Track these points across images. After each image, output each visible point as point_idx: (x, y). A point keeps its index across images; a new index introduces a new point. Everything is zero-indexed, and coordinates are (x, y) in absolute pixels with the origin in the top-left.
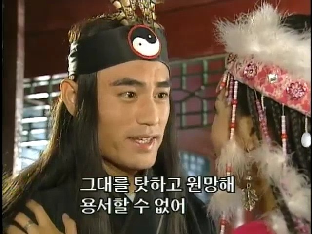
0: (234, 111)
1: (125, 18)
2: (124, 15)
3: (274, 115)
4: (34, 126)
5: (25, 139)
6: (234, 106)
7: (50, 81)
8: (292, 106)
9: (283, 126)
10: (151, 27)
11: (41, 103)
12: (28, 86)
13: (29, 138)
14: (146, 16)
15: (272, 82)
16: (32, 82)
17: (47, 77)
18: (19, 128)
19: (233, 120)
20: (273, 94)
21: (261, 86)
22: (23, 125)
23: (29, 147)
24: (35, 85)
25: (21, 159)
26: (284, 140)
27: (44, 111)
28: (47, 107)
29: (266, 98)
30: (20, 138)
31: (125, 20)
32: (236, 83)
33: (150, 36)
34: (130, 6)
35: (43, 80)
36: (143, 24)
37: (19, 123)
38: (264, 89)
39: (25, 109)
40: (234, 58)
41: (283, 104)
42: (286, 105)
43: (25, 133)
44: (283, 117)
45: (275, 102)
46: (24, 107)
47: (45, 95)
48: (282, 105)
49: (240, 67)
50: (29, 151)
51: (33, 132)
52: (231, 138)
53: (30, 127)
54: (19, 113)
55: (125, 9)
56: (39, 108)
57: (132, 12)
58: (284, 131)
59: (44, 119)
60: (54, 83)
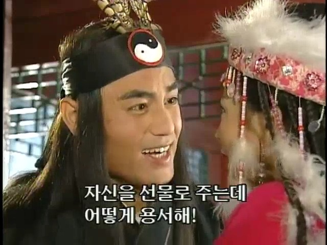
0: (244, 107)
1: (120, 25)
2: (119, 22)
3: (290, 108)
4: (23, 117)
5: (14, 131)
6: (244, 103)
7: (39, 70)
8: (309, 97)
9: (300, 118)
10: (149, 30)
11: (30, 93)
12: (16, 75)
13: (17, 130)
14: (141, 19)
15: (287, 74)
16: (20, 71)
17: (37, 66)
18: (6, 119)
19: (243, 117)
20: (289, 87)
21: (275, 79)
22: (12, 116)
23: (17, 140)
24: (23, 74)
25: (9, 152)
26: (301, 133)
27: (33, 101)
28: (37, 98)
29: (280, 91)
30: (7, 130)
31: (120, 28)
32: (245, 78)
33: (150, 41)
34: (123, 11)
35: (32, 69)
36: (140, 29)
37: (7, 114)
38: (279, 82)
39: (13, 100)
40: (241, 53)
41: (300, 97)
42: (302, 97)
43: (13, 124)
44: (300, 109)
45: (290, 95)
46: (12, 97)
47: (34, 85)
48: (298, 97)
49: (249, 62)
50: (18, 144)
51: (22, 124)
52: (241, 136)
53: (18, 118)
54: (6, 104)
55: (118, 14)
56: (28, 98)
57: (126, 17)
58: (301, 123)
59: (34, 110)
60: (44, 72)
